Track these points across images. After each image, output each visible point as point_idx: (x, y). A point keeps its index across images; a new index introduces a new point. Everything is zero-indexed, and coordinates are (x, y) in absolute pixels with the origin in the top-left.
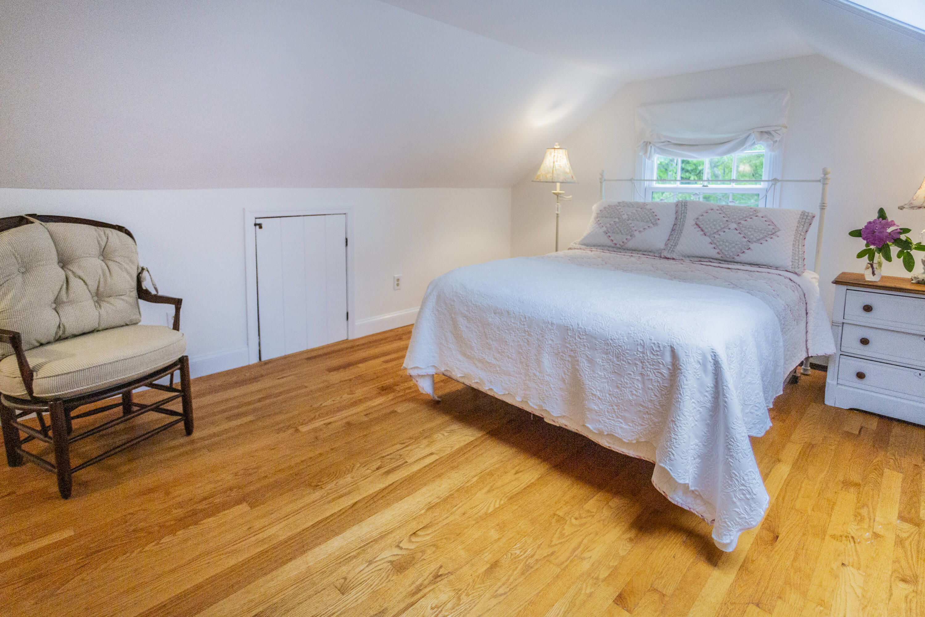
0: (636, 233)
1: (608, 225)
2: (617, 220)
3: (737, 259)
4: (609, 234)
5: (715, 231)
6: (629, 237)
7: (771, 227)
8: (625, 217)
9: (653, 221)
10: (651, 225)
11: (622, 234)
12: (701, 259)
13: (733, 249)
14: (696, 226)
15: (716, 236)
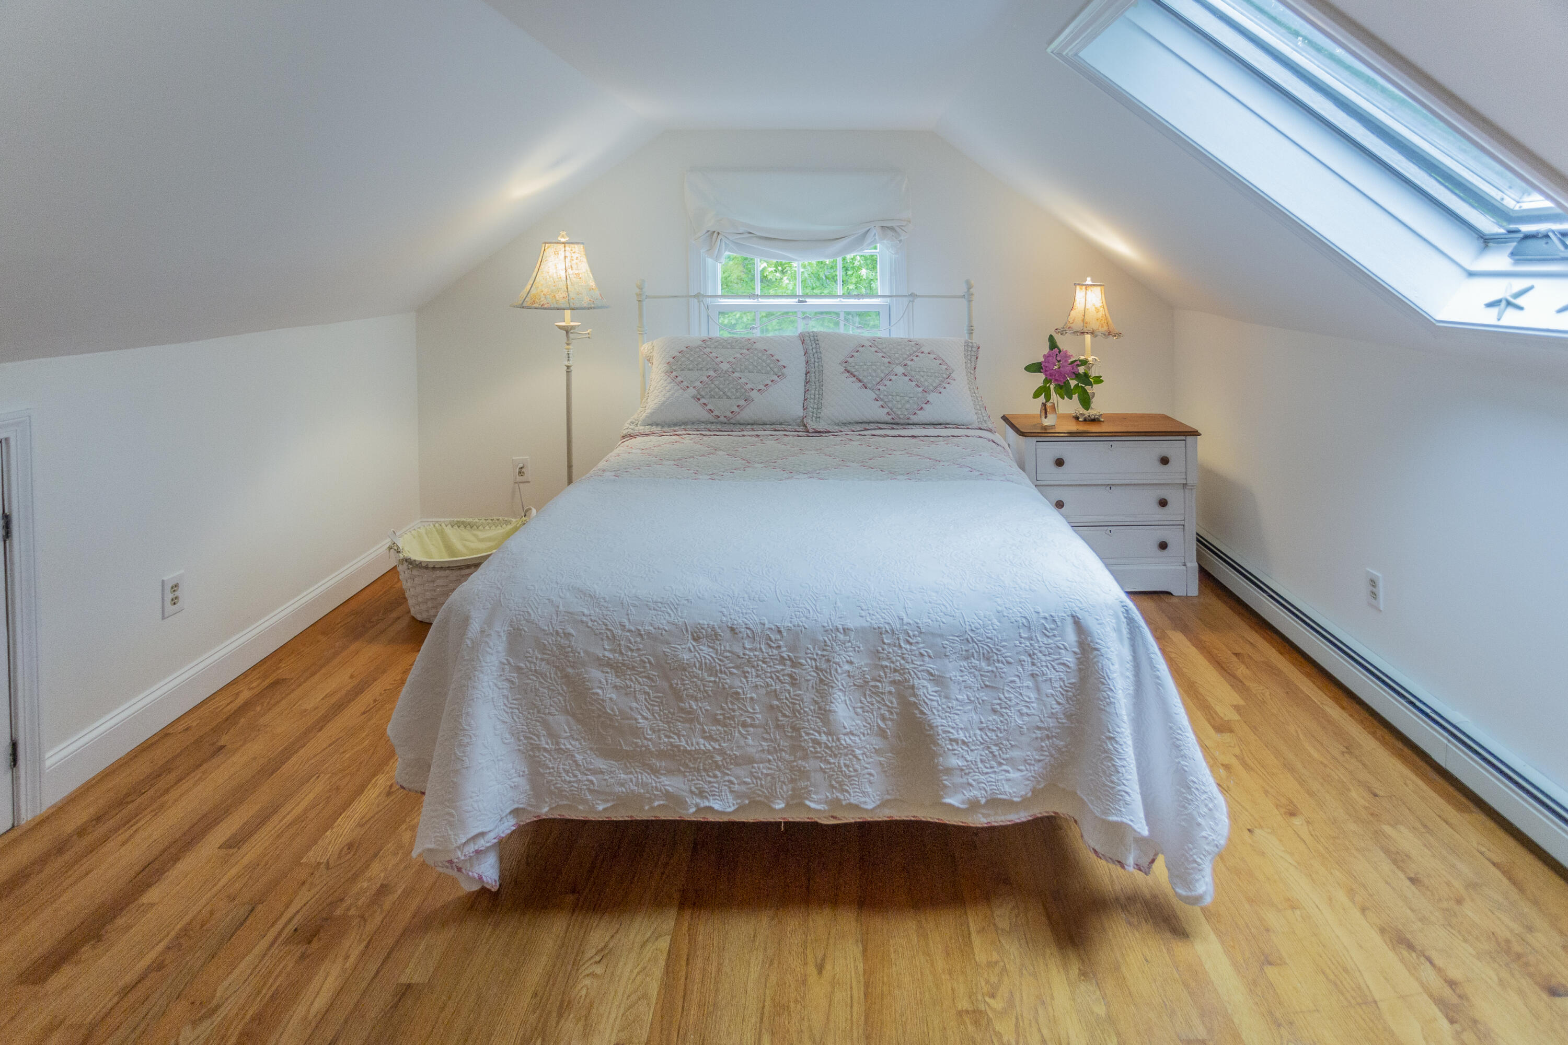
0: (754, 394)
1: (698, 384)
2: (711, 373)
3: (914, 419)
4: (703, 401)
5: (878, 380)
6: (742, 402)
7: (944, 367)
8: (725, 366)
9: (776, 370)
10: (775, 378)
11: (728, 397)
12: (865, 425)
13: (908, 406)
14: (848, 374)
15: (882, 388)
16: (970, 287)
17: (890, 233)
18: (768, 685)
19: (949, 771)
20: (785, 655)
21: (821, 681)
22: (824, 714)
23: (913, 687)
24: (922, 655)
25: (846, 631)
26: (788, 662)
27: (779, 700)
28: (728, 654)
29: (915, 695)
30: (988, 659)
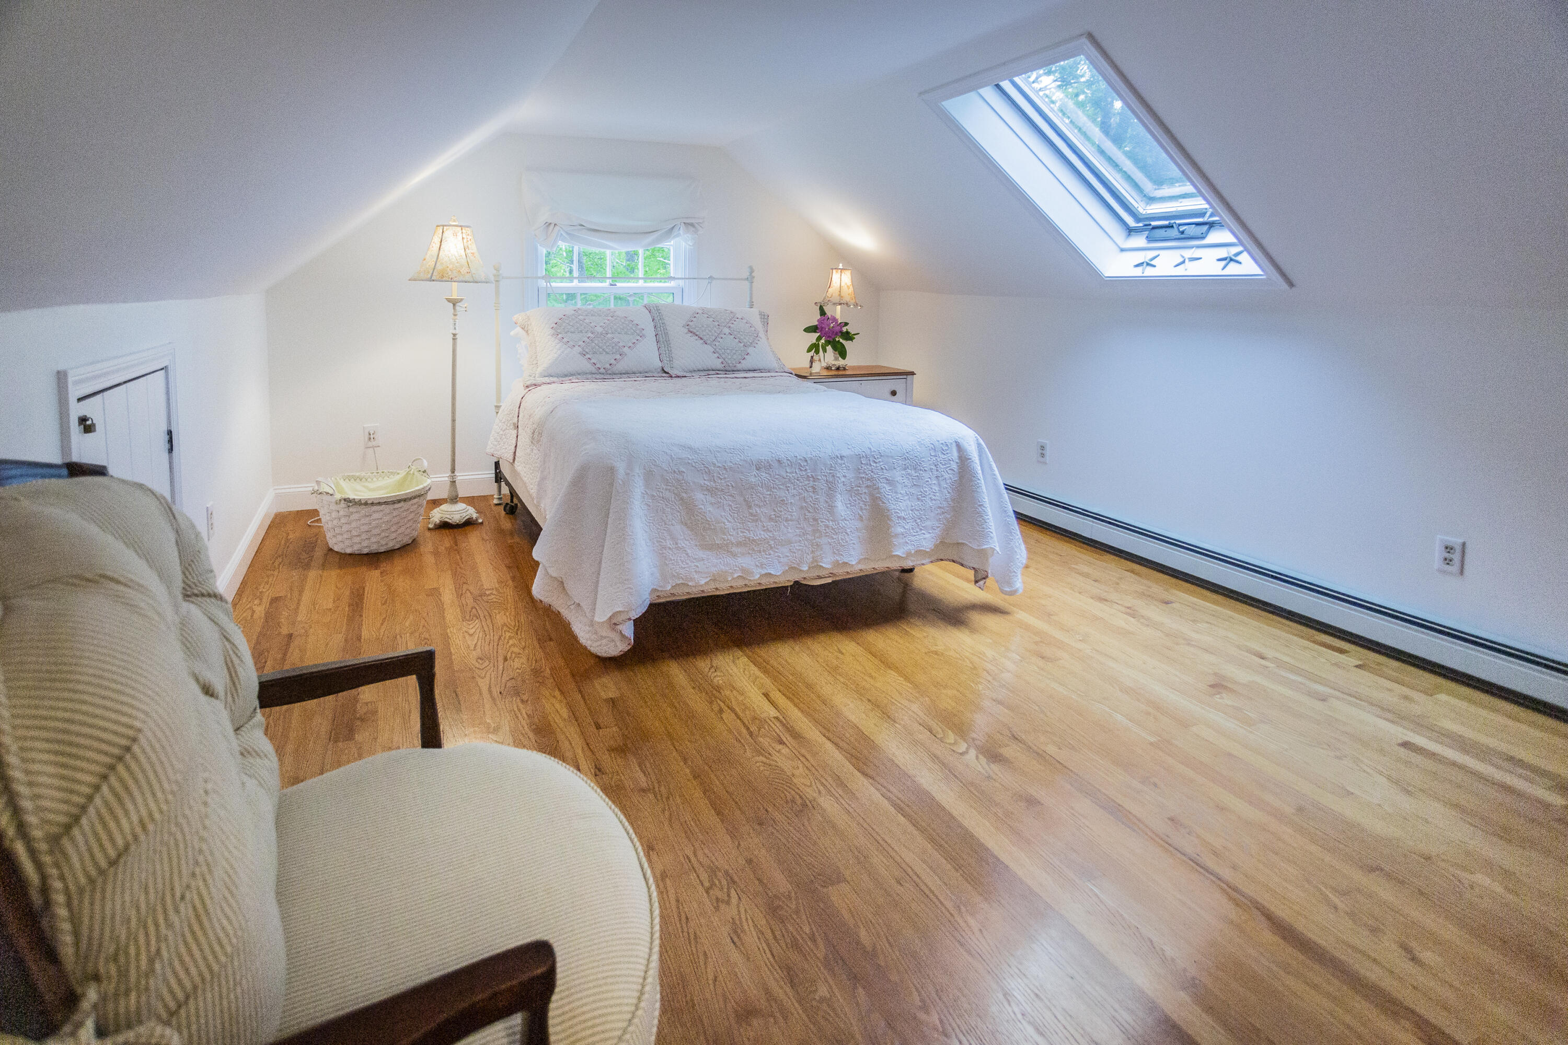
0: (626, 350)
1: (581, 343)
2: (590, 335)
3: (739, 367)
4: (588, 356)
5: (714, 338)
6: (618, 357)
7: (753, 329)
8: (599, 329)
9: (638, 332)
10: (639, 338)
11: (607, 353)
12: (708, 372)
13: (735, 357)
14: (691, 334)
15: (717, 344)
16: (752, 271)
17: (692, 229)
18: (801, 494)
19: (896, 535)
20: (809, 474)
21: (830, 488)
22: (831, 508)
23: (878, 488)
24: (882, 469)
25: (842, 457)
26: (811, 479)
27: (806, 502)
28: (777, 477)
29: (879, 493)
30: (915, 469)
